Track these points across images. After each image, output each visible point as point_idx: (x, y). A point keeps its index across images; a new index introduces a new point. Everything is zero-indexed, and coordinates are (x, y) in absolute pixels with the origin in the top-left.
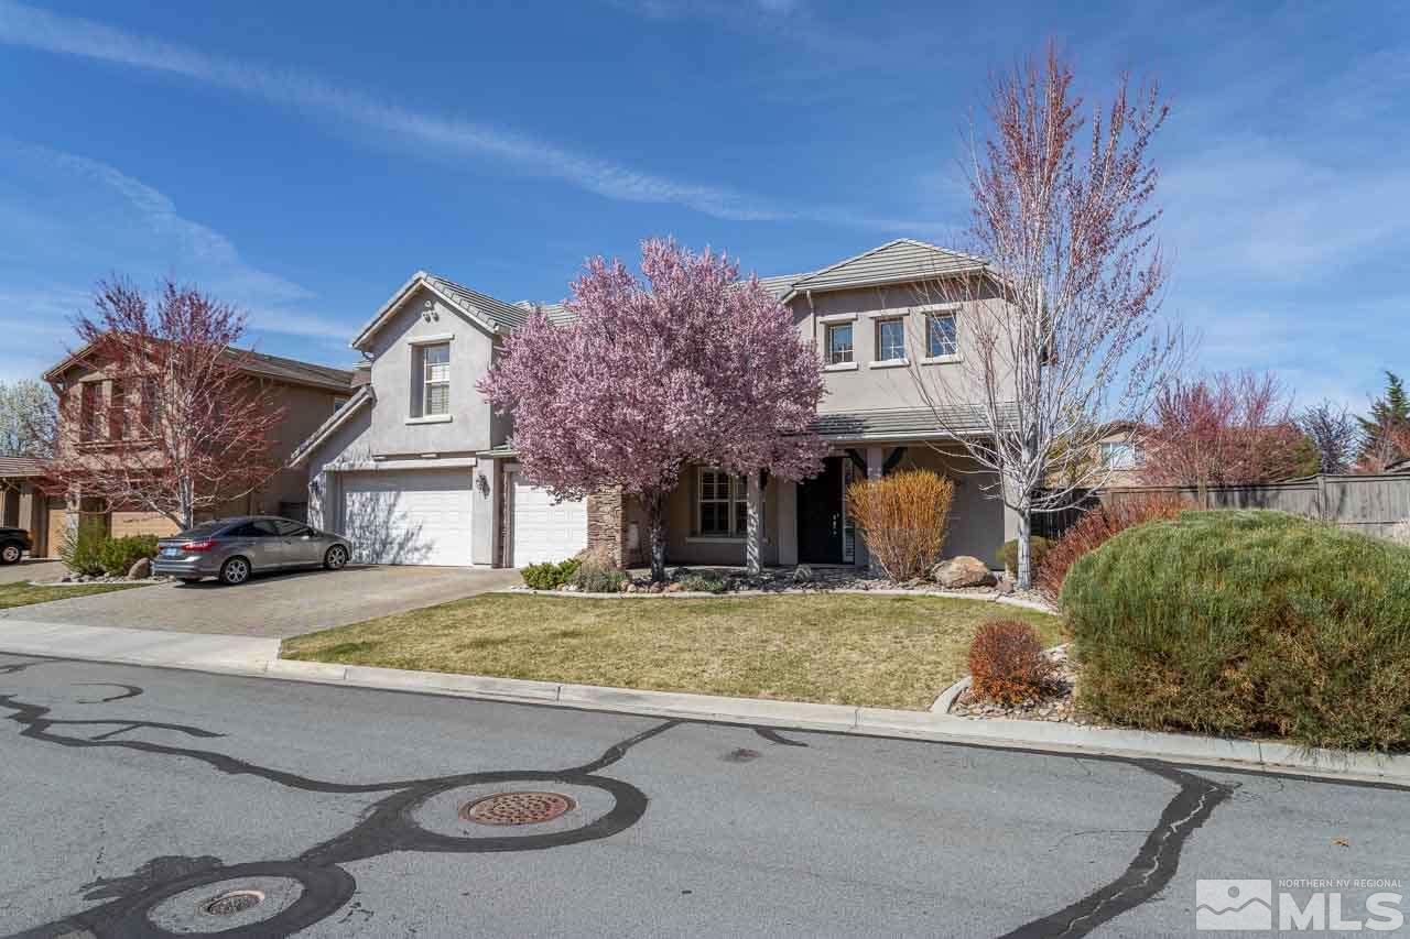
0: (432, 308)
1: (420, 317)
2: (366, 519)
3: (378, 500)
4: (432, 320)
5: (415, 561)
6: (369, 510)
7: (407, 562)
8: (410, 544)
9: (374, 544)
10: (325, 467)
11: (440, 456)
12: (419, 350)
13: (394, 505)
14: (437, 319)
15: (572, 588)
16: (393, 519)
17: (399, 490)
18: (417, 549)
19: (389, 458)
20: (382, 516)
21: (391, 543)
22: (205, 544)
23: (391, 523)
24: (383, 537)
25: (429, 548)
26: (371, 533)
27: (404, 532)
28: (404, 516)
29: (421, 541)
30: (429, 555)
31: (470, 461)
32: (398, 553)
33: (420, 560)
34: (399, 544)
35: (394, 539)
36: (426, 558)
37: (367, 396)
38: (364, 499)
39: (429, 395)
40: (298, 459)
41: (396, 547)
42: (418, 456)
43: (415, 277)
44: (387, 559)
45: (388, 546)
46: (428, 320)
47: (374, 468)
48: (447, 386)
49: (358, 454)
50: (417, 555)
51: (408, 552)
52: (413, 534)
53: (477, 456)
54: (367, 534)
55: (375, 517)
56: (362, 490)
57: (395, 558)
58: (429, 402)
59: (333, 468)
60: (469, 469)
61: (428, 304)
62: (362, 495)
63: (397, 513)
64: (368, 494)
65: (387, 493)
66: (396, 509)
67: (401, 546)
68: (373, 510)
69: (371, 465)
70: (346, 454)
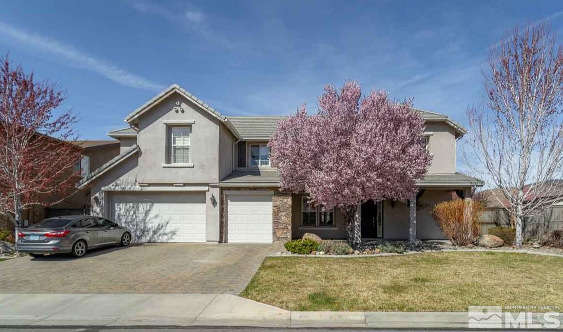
0: (180, 106)
1: (172, 109)
2: (129, 218)
3: (138, 208)
4: (180, 112)
5: (165, 240)
6: (132, 213)
7: (159, 241)
8: (161, 231)
9: (136, 232)
10: (103, 189)
11: (185, 185)
12: (169, 128)
13: (150, 211)
14: (183, 112)
15: (321, 253)
16: (148, 218)
17: (153, 202)
18: (165, 234)
19: (150, 185)
20: (141, 217)
21: (147, 231)
22: (62, 233)
23: (147, 220)
24: (142, 228)
25: (174, 233)
26: (134, 225)
27: (157, 225)
28: (156, 216)
29: (168, 229)
30: (174, 237)
31: (205, 188)
32: (153, 236)
33: (167, 240)
34: (153, 231)
35: (150, 229)
36: (171, 238)
37: (136, 150)
38: (128, 207)
39: (175, 153)
40: (86, 183)
41: (151, 233)
42: (171, 185)
43: (172, 87)
44: (144, 240)
45: (146, 233)
46: (177, 112)
47: (140, 190)
48: (188, 149)
49: (127, 181)
50: (165, 237)
51: (159, 235)
52: (162, 226)
53: (209, 186)
54: (131, 226)
55: (136, 217)
56: (126, 202)
57: (150, 239)
58: (175, 157)
59: (109, 190)
60: (204, 193)
61: (178, 103)
62: (126, 205)
63: (151, 215)
64: (131, 205)
65: (145, 205)
66: (151, 212)
67: (155, 232)
68: (135, 213)
69: (138, 188)
70: (118, 182)
